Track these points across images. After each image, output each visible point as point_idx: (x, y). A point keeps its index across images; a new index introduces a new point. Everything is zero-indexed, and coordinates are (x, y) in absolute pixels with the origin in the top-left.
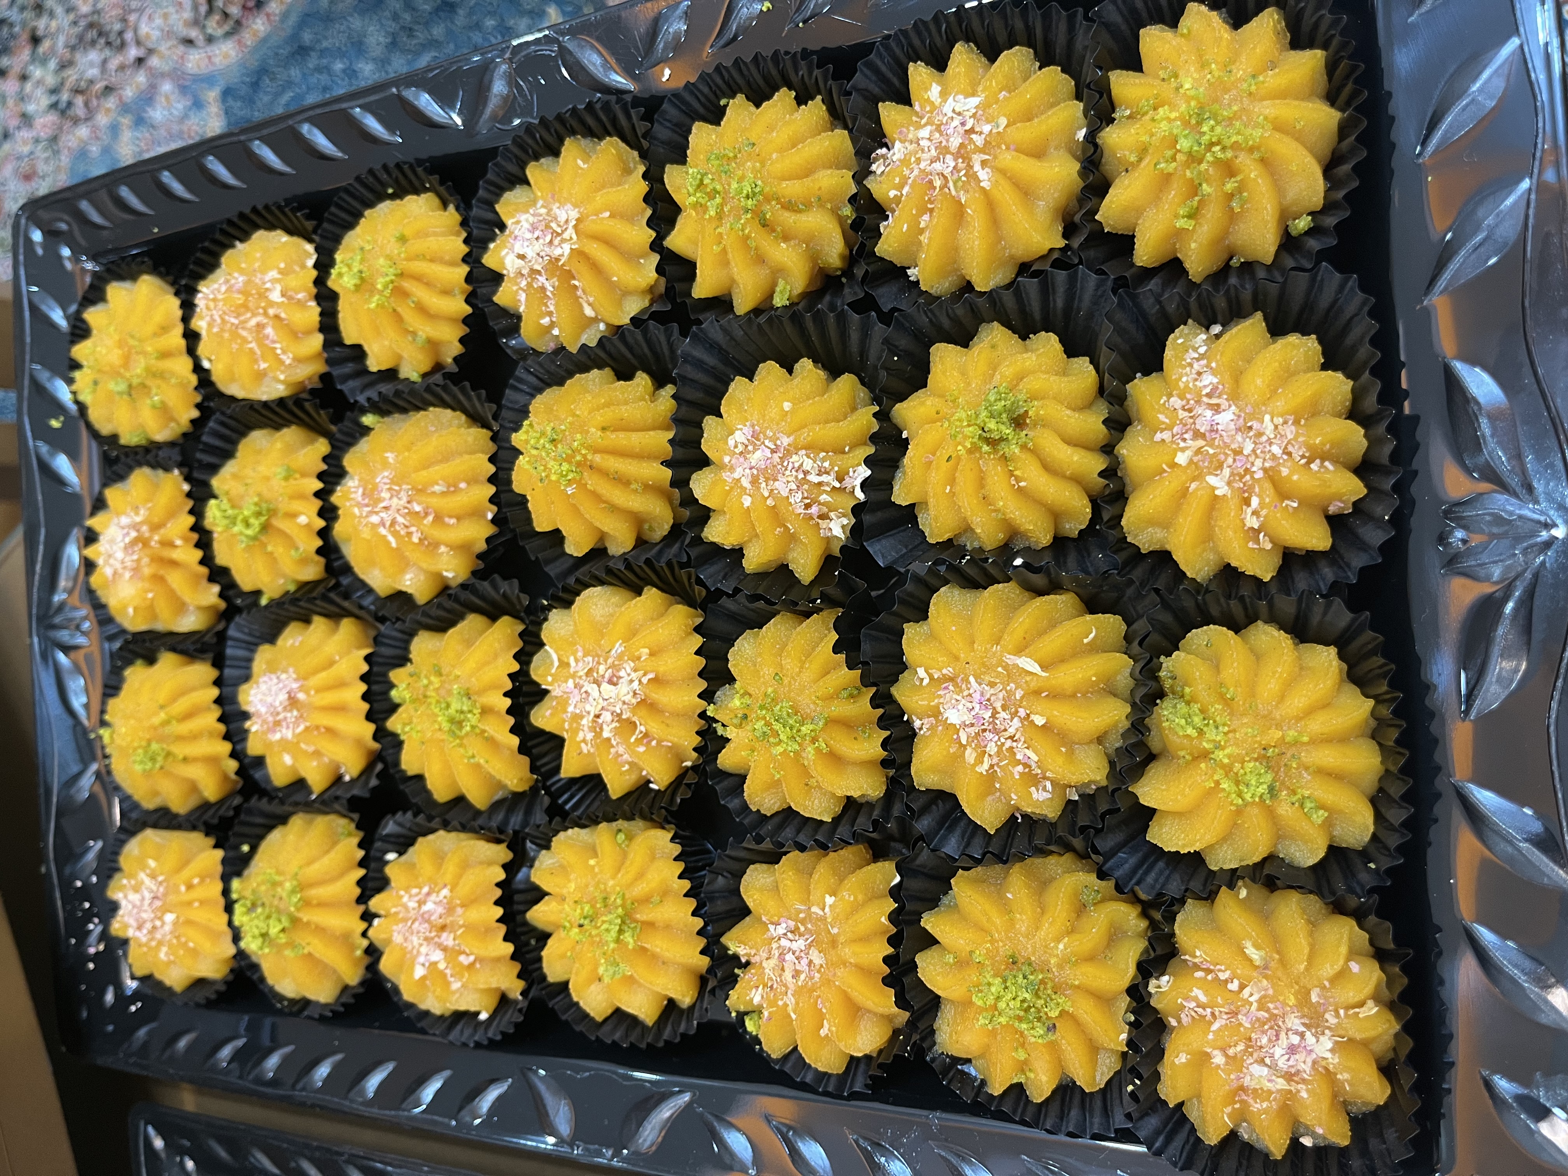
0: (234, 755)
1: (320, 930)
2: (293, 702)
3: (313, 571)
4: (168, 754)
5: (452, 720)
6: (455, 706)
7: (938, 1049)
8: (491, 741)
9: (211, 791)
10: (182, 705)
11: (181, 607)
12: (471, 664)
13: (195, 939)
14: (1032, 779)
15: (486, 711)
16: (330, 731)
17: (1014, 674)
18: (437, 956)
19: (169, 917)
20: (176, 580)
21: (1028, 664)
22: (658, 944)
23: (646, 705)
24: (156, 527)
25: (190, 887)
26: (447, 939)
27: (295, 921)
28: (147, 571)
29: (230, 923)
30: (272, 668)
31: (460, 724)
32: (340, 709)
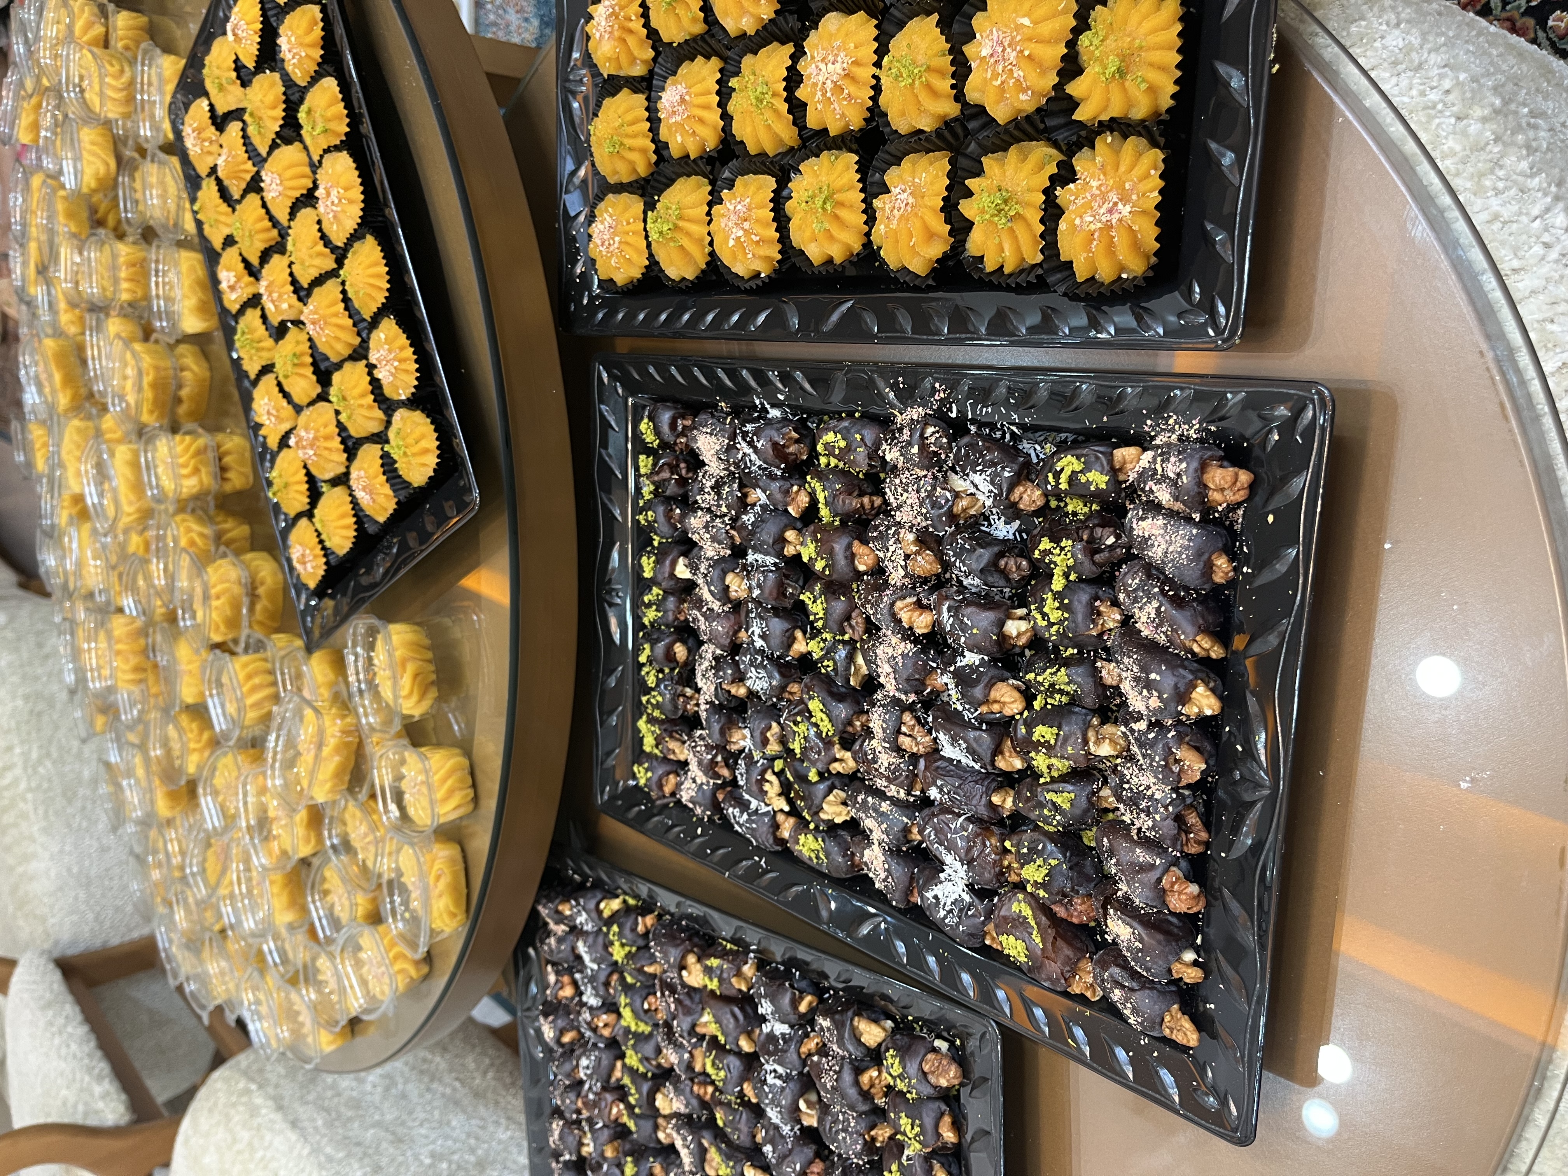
0: (653, 141)
1: (688, 234)
2: (683, 100)
3: (699, 28)
4: (622, 144)
5: (757, 98)
6: (759, 90)
7: (967, 254)
8: (776, 111)
9: (643, 170)
10: (629, 117)
11: (633, 60)
12: (770, 68)
13: (630, 253)
14: (1020, 87)
15: (774, 95)
16: (701, 120)
17: (1019, 27)
18: (740, 233)
19: (617, 239)
20: (631, 41)
21: (1026, 21)
22: (843, 213)
23: (848, 76)
24: (622, 8)
25: (628, 223)
26: (746, 225)
27: (676, 227)
28: (617, 34)
29: (645, 229)
30: (674, 84)
31: (761, 101)
32: (706, 107)
